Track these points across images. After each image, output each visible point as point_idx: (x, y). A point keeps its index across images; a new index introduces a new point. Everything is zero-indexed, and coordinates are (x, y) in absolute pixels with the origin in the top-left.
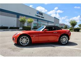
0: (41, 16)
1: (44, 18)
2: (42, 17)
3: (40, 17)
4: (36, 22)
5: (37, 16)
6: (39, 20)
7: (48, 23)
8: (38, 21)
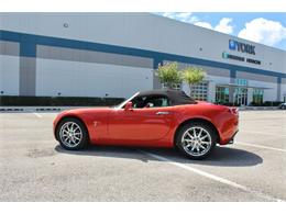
0: (247, 56)
1: (259, 63)
2: (249, 61)
3: (243, 59)
4: (227, 80)
5: (230, 57)
6: (238, 73)
7: (279, 82)
8: (233, 76)
